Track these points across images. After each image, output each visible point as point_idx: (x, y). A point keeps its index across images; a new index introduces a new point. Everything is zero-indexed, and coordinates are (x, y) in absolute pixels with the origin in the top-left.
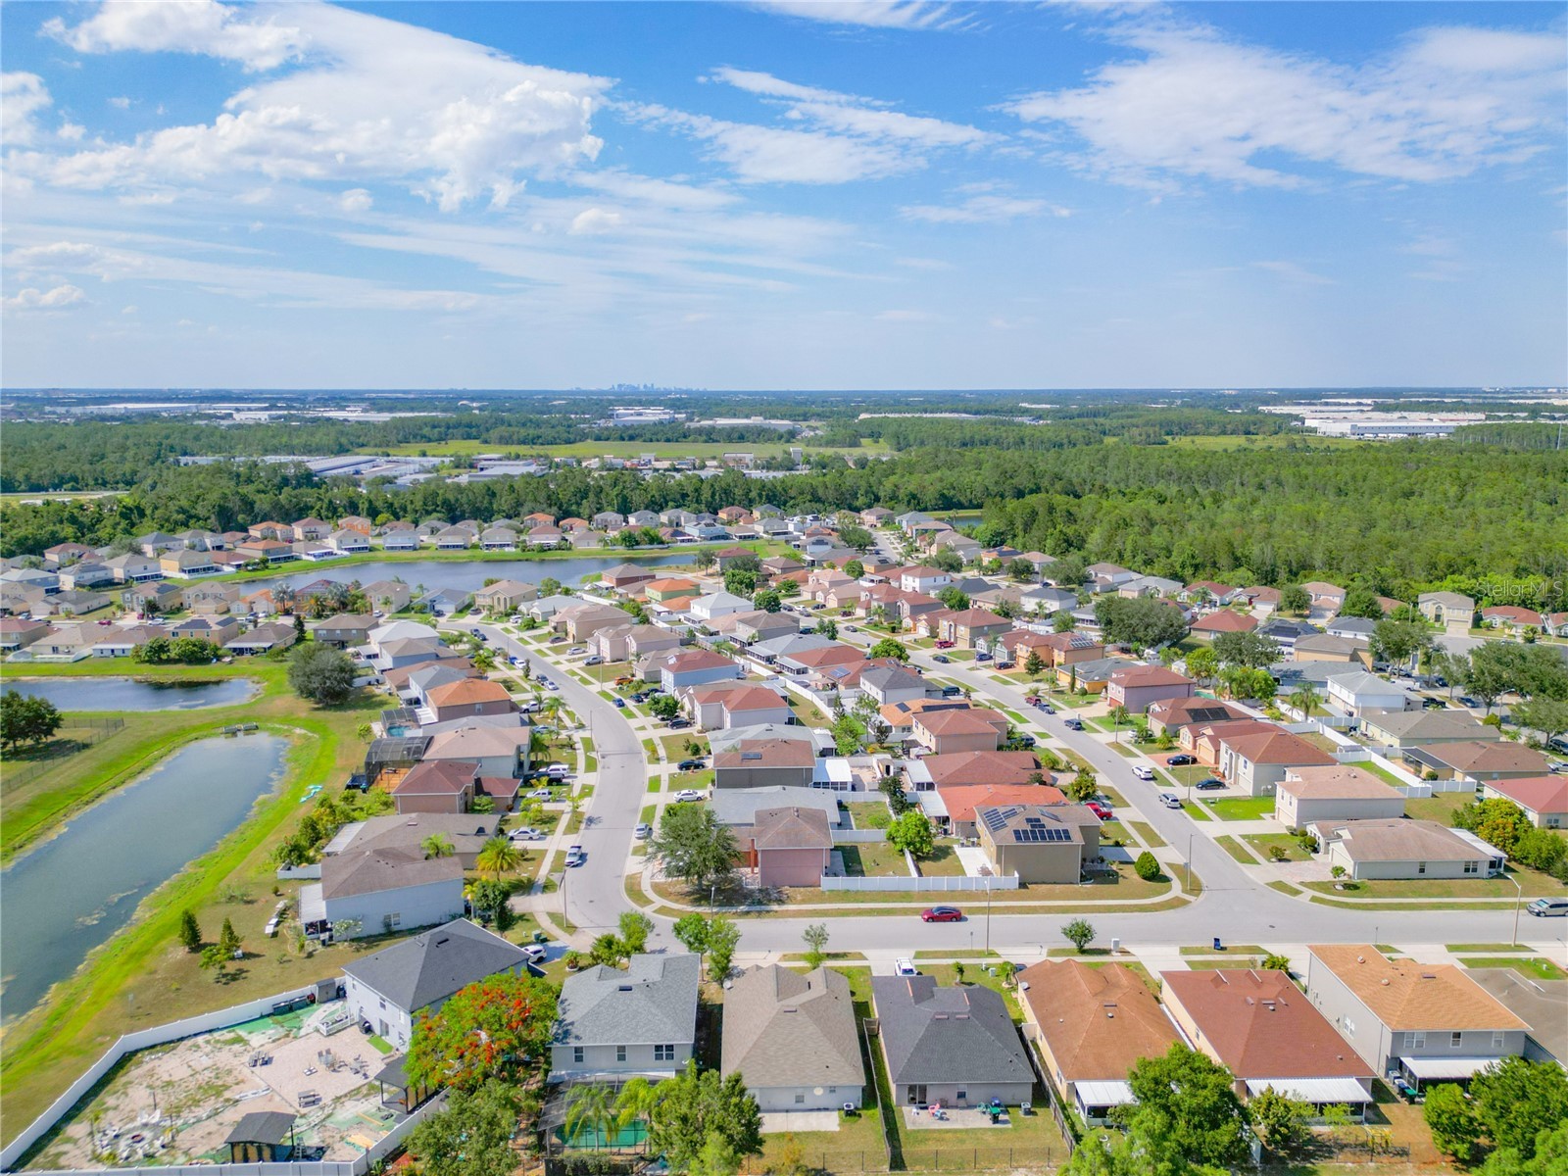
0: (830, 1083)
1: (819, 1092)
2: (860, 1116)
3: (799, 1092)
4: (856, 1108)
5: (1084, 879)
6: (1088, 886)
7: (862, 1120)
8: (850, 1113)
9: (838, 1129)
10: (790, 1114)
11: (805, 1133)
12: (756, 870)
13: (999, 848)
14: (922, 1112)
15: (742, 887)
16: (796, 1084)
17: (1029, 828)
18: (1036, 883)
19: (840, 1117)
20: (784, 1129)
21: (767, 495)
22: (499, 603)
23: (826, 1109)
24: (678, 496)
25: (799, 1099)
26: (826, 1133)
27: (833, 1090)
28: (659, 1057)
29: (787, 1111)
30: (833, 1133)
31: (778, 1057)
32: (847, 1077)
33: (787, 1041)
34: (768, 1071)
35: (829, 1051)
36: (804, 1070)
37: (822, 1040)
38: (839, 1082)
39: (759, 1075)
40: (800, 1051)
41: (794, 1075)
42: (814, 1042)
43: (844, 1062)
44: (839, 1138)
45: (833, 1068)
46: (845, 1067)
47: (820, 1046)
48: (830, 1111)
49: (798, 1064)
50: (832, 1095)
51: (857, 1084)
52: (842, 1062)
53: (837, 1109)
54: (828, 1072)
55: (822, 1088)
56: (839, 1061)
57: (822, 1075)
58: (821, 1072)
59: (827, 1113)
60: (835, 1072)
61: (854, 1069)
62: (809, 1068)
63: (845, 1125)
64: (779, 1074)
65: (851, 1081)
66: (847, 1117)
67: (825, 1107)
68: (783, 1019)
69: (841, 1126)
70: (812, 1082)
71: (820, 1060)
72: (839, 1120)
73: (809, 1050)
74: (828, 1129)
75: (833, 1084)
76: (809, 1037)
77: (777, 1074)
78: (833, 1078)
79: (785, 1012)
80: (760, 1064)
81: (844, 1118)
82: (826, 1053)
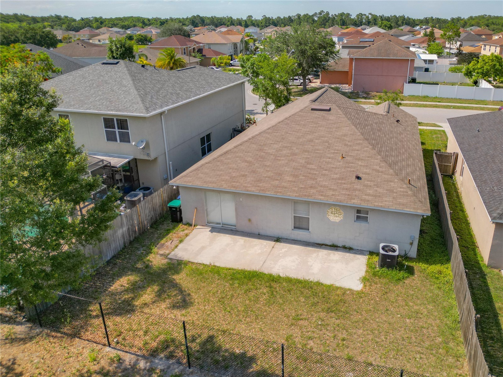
0: (356, 203)
2: (410, 271)
7: (415, 280)
8: (389, 262)
9: (357, 286)
10: (280, 245)
11: (289, 280)
16: (293, 196)
19: (370, 266)
20: (255, 267)
23: (348, 249)
25: (301, 224)
26: (331, 288)
27: (362, 215)
28: (111, 137)
29: (278, 240)
30: (345, 291)
31: (279, 157)
32: (394, 198)
33: (301, 140)
34: (254, 172)
35: (368, 157)
36: (314, 179)
37: (359, 144)
38: (377, 204)
39: (238, 174)
40: (317, 153)
41: (294, 182)
42: (346, 145)
43: (391, 175)
44: (355, 308)
45: (368, 181)
46: (391, 182)
47: (355, 150)
48: (356, 253)
49: (308, 169)
50: (362, 225)
51: (411, 210)
52: (388, 174)
53: (370, 252)
54: (358, 185)
55: (341, 211)
56: (382, 172)
57: (343, 189)
58: (344, 184)
59: (348, 255)
60: (370, 186)
61: (409, 188)
62: (324, 175)
63: (376, 283)
64: (269, 177)
65: (400, 204)
66: (383, 269)
67: (347, 245)
68: (306, 117)
69: (368, 284)
70: (322, 195)
71: (348, 167)
72: (366, 271)
73: (334, 153)
74: (337, 284)
75: (364, 205)
76: (338, 138)
77: (266, 177)
78: (366, 195)
79: (312, 109)
80: (246, 161)
81: (378, 269)
82: (362, 160)
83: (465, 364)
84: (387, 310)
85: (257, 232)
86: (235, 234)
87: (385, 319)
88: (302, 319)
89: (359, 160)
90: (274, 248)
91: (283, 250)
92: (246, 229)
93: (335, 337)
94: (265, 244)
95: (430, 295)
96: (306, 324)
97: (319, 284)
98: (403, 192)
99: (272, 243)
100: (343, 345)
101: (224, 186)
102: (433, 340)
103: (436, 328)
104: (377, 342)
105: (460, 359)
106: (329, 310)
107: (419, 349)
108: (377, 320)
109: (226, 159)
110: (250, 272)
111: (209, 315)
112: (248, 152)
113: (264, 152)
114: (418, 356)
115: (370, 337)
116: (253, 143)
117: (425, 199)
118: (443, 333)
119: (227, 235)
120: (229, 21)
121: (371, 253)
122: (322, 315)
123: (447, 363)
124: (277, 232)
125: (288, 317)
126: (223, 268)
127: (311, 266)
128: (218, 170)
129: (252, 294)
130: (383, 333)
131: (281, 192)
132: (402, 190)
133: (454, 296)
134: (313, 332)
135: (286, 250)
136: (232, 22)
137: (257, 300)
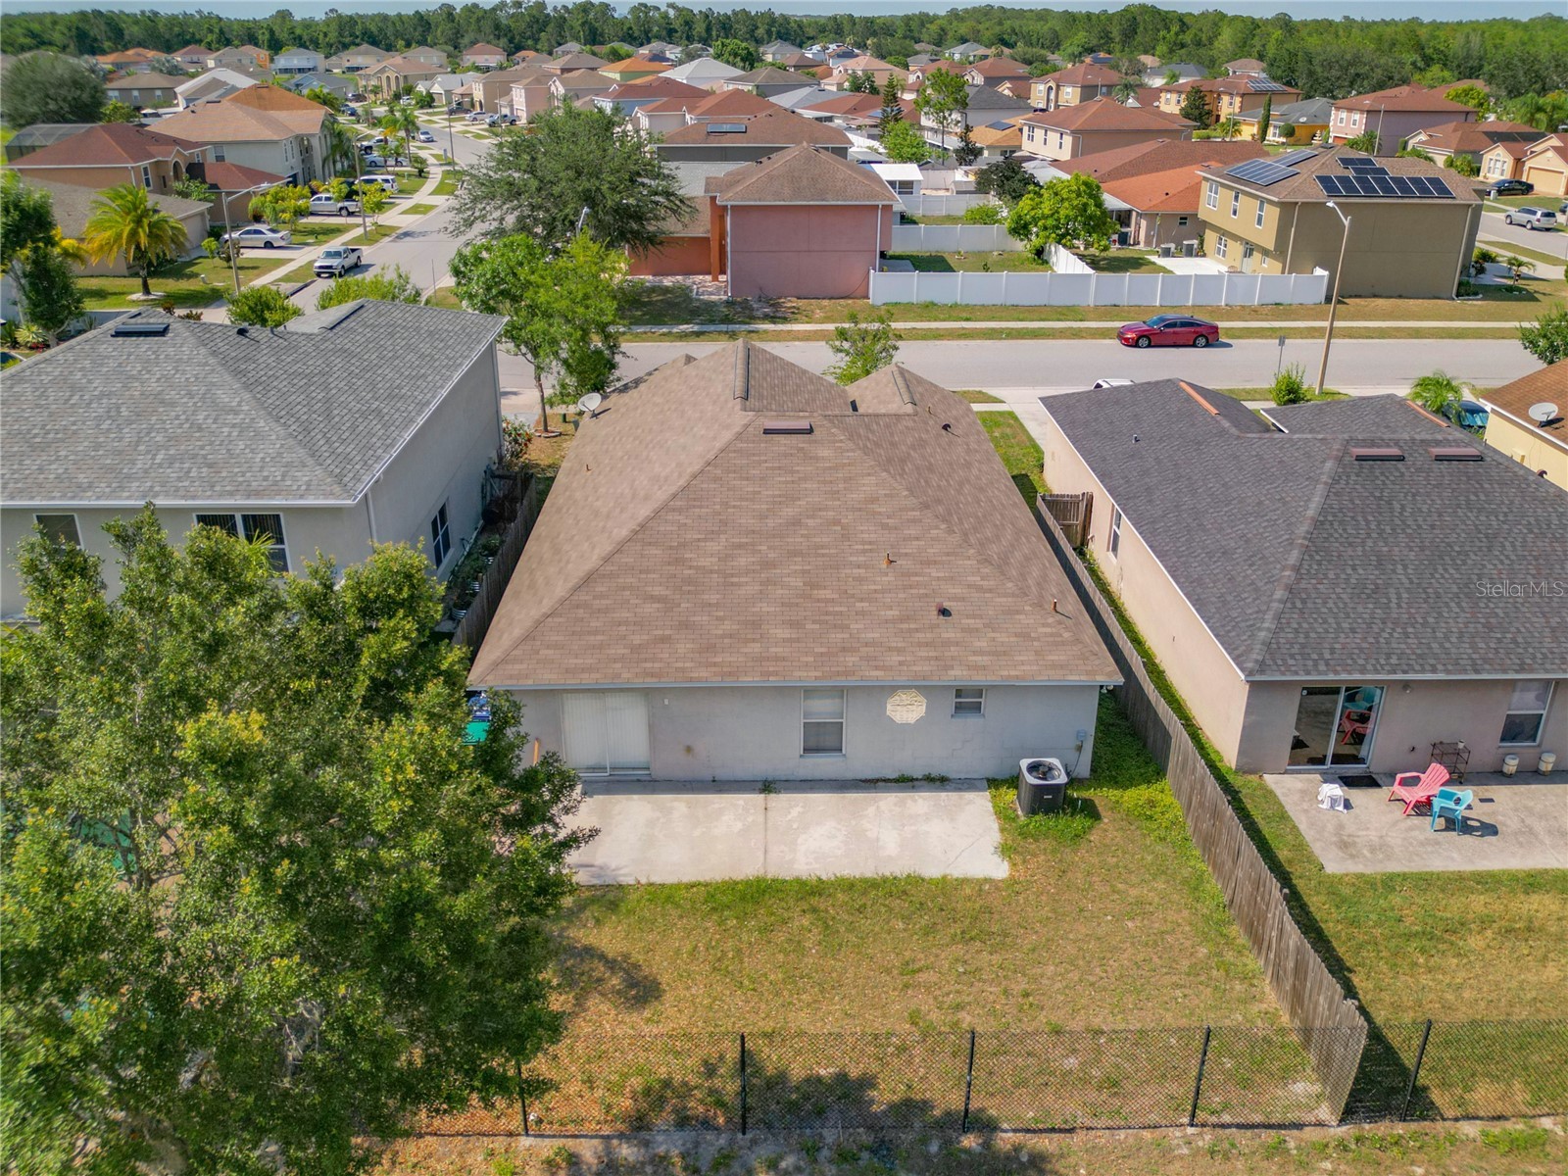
0: (959, 675)
1: (907, 710)
2: (1090, 811)
3: (823, 709)
4: (1073, 781)
5: (1465, 290)
6: (1476, 304)
7: (1107, 830)
8: (1049, 801)
9: (1001, 870)
10: (780, 800)
11: (849, 885)
12: (723, 278)
13: (1286, 207)
14: (1358, 795)
15: (691, 300)
16: (808, 677)
17: (1351, 174)
18: (1359, 296)
19: (1003, 815)
20: (748, 868)
21: (778, 32)
22: (389, 85)
23: (937, 782)
24: (664, 33)
25: (822, 739)
26: (947, 887)
27: (967, 701)
29: (767, 786)
30: (981, 885)
31: (732, 575)
32: (1037, 653)
33: (770, 522)
34: (685, 625)
35: (948, 554)
36: (844, 628)
37: (914, 521)
38: (1006, 673)
39: (646, 637)
40: (823, 555)
41: (798, 640)
42: (885, 526)
43: (1013, 595)
44: (1015, 918)
45: (968, 617)
46: (1018, 612)
47: (910, 538)
48: (960, 790)
49: (818, 601)
50: (971, 721)
51: (1083, 678)
52: (1006, 595)
53: (988, 780)
54: (948, 631)
55: (921, 698)
56: (990, 591)
57: (920, 645)
58: (917, 630)
59: (944, 796)
60: (977, 630)
61: (1060, 623)
62: (862, 613)
63: (1035, 855)
64: (731, 636)
65: (1054, 666)
66: (1037, 818)
67: (935, 773)
68: (759, 455)
69: (1018, 859)
70: (877, 668)
71: (911, 587)
72: (1002, 830)
73: (864, 551)
74: (957, 872)
75: (979, 679)
76: (860, 510)
77: (723, 636)
78: (975, 653)
79: (767, 432)
80: (653, 599)
81: (1023, 819)
82: (935, 562)
83: (1267, 989)
84: (1081, 910)
85: (707, 775)
86: (654, 791)
87: (1084, 930)
88: (920, 970)
89: (929, 563)
90: (769, 813)
91: (795, 812)
92: (679, 773)
93: (1006, 992)
94: (741, 802)
95: (1149, 858)
96: (935, 979)
97: (916, 881)
98: (1051, 635)
99: (759, 798)
100: (1031, 1005)
101: (625, 675)
102: (1192, 954)
103: (1187, 928)
104: (1092, 984)
105: (1255, 982)
106: (966, 938)
107: (1175, 978)
108: (1071, 936)
109: (595, 598)
110: (748, 883)
111: (710, 1007)
112: (648, 572)
113: (690, 568)
114: (1179, 993)
115: (1075, 976)
116: (650, 544)
117: (1098, 644)
118: (1206, 938)
119: (635, 797)
120: (211, 31)
121: (993, 783)
122: (959, 950)
123: (1234, 995)
124: (762, 768)
125: (888, 972)
126: (678, 886)
127: (878, 839)
128: (589, 633)
129: (780, 937)
130: (1095, 963)
131: (776, 673)
132: (1048, 630)
133: (1197, 853)
134: (958, 992)
135: (799, 809)
136: (222, 32)
137: (799, 947)
